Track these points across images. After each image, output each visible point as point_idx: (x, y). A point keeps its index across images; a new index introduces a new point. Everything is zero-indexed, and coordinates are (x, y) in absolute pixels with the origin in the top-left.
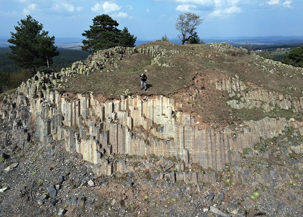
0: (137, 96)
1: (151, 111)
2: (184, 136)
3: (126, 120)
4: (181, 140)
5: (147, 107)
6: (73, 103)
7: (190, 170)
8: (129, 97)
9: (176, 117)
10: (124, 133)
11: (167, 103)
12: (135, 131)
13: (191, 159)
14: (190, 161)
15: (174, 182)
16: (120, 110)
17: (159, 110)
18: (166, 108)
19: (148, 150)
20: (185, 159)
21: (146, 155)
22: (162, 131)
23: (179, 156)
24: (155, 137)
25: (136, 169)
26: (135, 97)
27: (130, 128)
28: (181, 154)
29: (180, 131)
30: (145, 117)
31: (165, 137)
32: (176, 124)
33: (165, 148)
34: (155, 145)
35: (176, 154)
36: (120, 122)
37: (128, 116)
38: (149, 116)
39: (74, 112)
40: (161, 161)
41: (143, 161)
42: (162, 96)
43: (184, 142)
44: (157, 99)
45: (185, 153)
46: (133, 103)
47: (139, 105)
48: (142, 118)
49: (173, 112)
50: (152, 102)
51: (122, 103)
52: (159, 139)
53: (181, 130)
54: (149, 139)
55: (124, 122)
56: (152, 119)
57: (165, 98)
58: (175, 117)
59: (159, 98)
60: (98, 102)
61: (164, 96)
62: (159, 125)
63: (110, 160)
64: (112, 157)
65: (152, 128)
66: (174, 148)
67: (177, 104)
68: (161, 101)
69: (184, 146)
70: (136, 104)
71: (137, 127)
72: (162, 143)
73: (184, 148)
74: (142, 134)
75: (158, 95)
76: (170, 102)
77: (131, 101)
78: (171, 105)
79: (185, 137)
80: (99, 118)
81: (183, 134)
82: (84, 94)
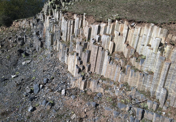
0: (125, 22)
1: (137, 39)
2: (167, 73)
3: (108, 44)
4: (162, 77)
5: (132, 35)
6: (69, 22)
7: (164, 113)
8: (117, 21)
9: (164, 50)
10: (103, 56)
11: (157, 33)
12: (114, 57)
13: (169, 101)
14: (167, 102)
15: (139, 119)
16: (105, 33)
17: (145, 39)
18: (154, 39)
19: (122, 78)
20: (161, 99)
21: (119, 81)
22: (142, 63)
23: (154, 93)
24: (132, 67)
25: (106, 91)
26: (123, 22)
27: (111, 53)
28: (158, 91)
29: (164, 67)
30: (128, 45)
31: (144, 69)
32: (161, 59)
33: (140, 81)
34: (130, 74)
35: (151, 90)
36: (102, 45)
37: (111, 40)
38: (133, 44)
39: (69, 29)
40: (132, 93)
41: (114, 87)
42: (153, 24)
43: (165, 81)
44: (146, 27)
45: (163, 92)
46: (120, 28)
47: (125, 31)
48: (125, 45)
49: (161, 44)
50: (139, 29)
51: (108, 27)
52: (136, 70)
53: (166, 66)
54: (126, 67)
55: (106, 45)
56: (135, 47)
57: (156, 27)
58: (162, 50)
59: (148, 27)
60: (88, 23)
61: (156, 24)
62: (142, 55)
63: (85, 77)
64: (88, 74)
65: (132, 57)
66: (151, 83)
67: (170, 36)
68: (150, 29)
69: (164, 85)
70: (122, 29)
71: (118, 53)
72: (139, 75)
73: (163, 87)
74: (121, 61)
75: (149, 22)
76: (161, 33)
77: (118, 27)
78: (161, 36)
79: (168, 75)
80: (85, 37)
81: (166, 71)
82: (78, 14)
